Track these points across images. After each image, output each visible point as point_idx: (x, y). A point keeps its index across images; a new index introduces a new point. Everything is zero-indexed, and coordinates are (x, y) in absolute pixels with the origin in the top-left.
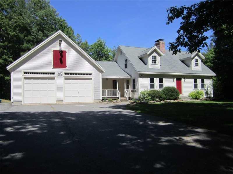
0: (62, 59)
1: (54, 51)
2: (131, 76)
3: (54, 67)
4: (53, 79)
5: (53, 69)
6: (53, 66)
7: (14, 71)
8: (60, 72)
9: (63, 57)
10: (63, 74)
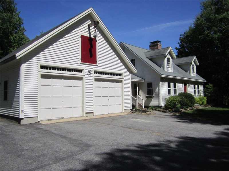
0: (92, 50)
1: (83, 37)
2: (144, 80)
3: (82, 62)
4: (81, 79)
5: (81, 64)
6: (81, 59)
7: (25, 63)
8: (89, 69)
9: (92, 48)
10: (93, 72)
